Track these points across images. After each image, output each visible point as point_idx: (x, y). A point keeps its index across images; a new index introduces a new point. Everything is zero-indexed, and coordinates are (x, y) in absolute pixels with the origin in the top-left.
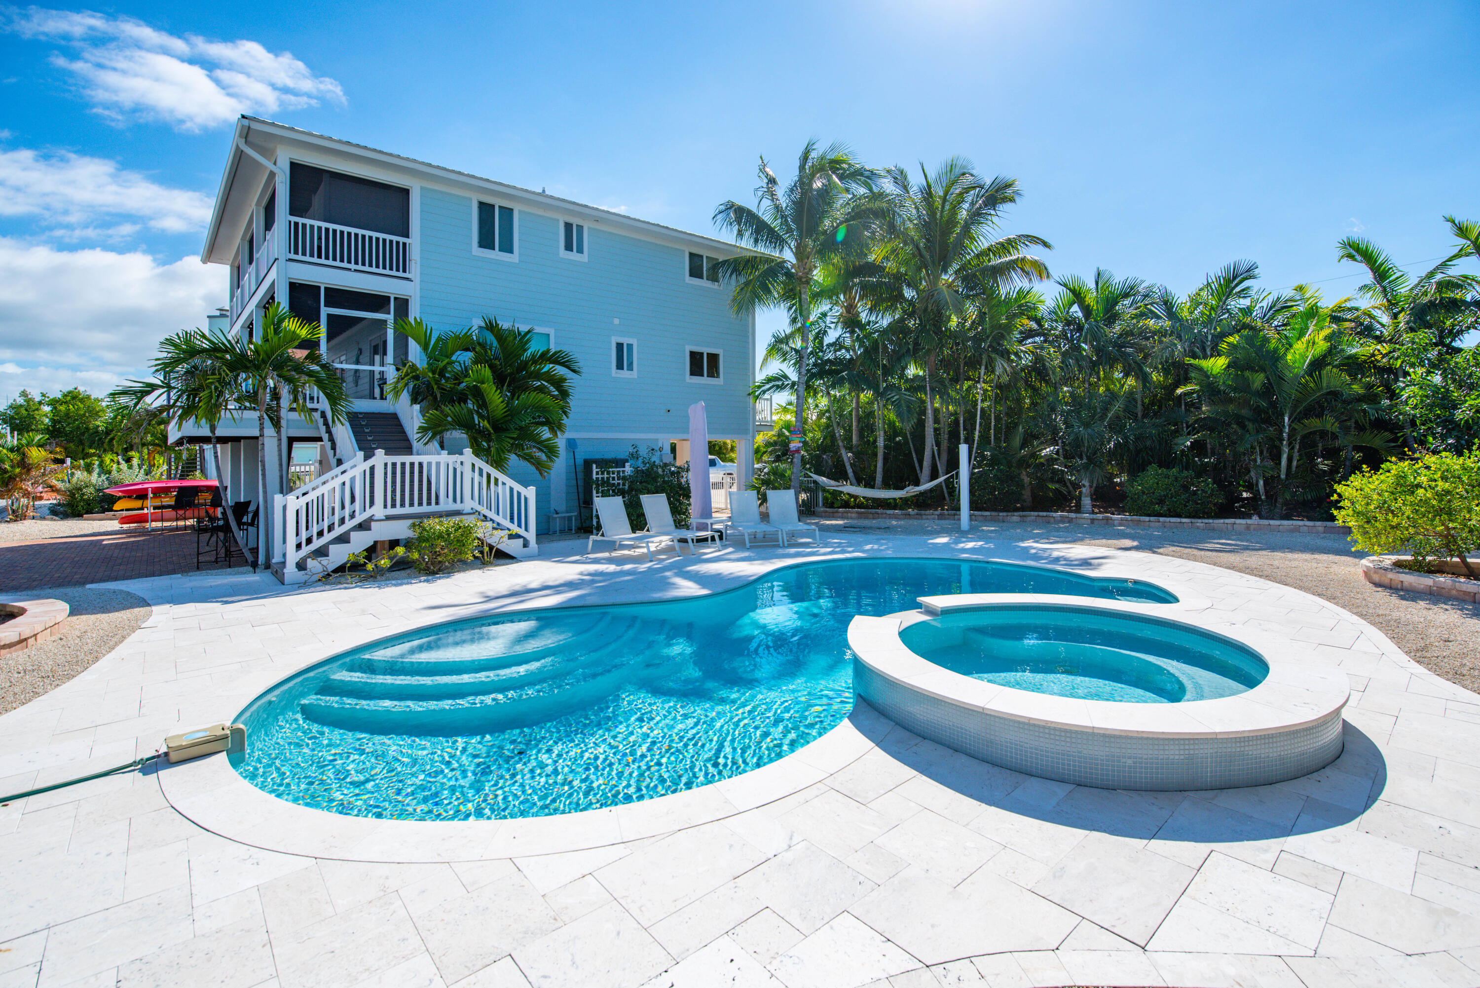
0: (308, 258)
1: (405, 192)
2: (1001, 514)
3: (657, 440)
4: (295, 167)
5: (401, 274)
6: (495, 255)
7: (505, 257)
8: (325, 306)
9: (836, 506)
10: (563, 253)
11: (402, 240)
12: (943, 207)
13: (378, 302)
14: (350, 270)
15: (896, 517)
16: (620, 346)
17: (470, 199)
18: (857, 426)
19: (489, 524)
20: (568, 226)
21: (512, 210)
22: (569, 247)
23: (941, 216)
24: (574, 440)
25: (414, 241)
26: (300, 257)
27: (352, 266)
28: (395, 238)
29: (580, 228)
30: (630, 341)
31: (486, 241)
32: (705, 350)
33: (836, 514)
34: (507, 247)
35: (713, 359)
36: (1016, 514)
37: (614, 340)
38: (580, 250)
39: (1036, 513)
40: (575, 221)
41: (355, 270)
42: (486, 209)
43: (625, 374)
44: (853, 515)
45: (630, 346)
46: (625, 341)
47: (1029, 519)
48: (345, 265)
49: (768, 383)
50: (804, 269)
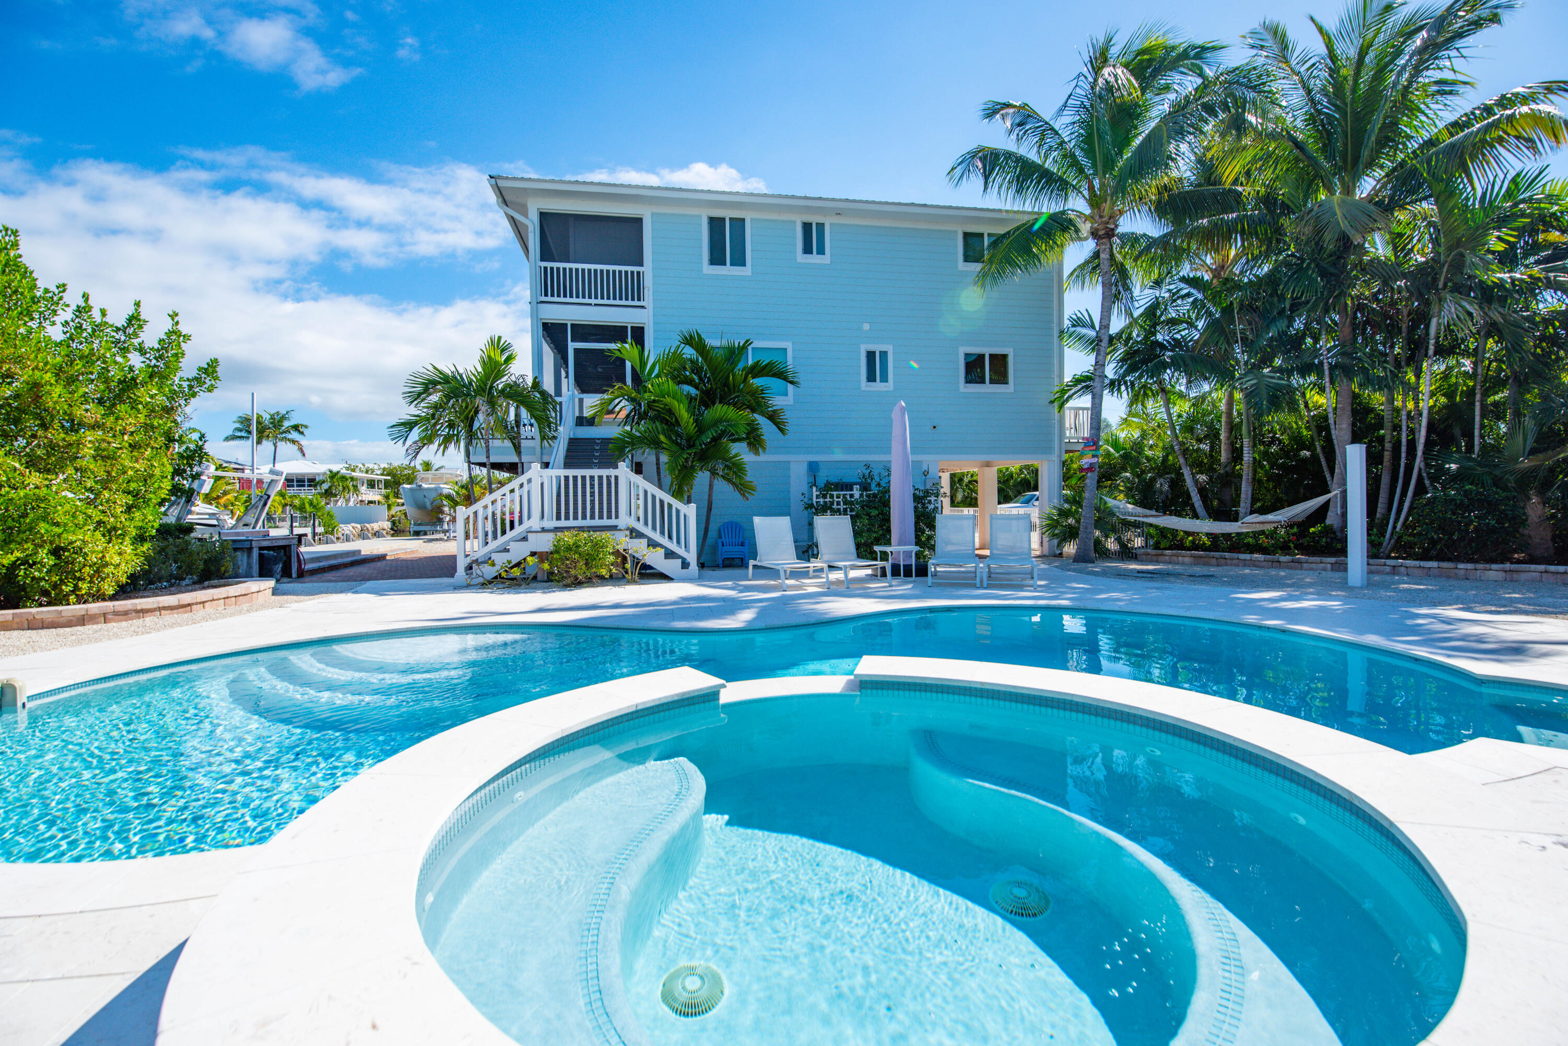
0: (556, 299)
1: (637, 222)
2: (1461, 566)
3: (921, 461)
4: (543, 216)
5: (636, 303)
6: (727, 270)
7: (737, 271)
8: (572, 341)
9: (1162, 546)
10: (801, 258)
11: (635, 269)
12: (1357, 74)
13: (616, 333)
14: (590, 304)
15: (1254, 564)
16: (871, 355)
17: (700, 216)
18: (1228, 438)
19: (644, 542)
20: (807, 227)
21: (743, 220)
22: (807, 250)
23: (1354, 90)
24: (816, 462)
25: (647, 269)
26: (549, 299)
27: (593, 301)
28: (629, 269)
29: (821, 226)
30: (883, 348)
31: (717, 258)
32: (987, 351)
33: (1161, 558)
34: (739, 260)
35: (999, 362)
36: (1494, 566)
37: (863, 349)
38: (821, 251)
39: (1542, 567)
40: (814, 219)
41: (596, 305)
42: (716, 224)
43: (878, 386)
44: (1187, 560)
45: (884, 354)
46: (877, 348)
47: (1523, 576)
48: (587, 301)
49: (1075, 385)
50: (1101, 217)
